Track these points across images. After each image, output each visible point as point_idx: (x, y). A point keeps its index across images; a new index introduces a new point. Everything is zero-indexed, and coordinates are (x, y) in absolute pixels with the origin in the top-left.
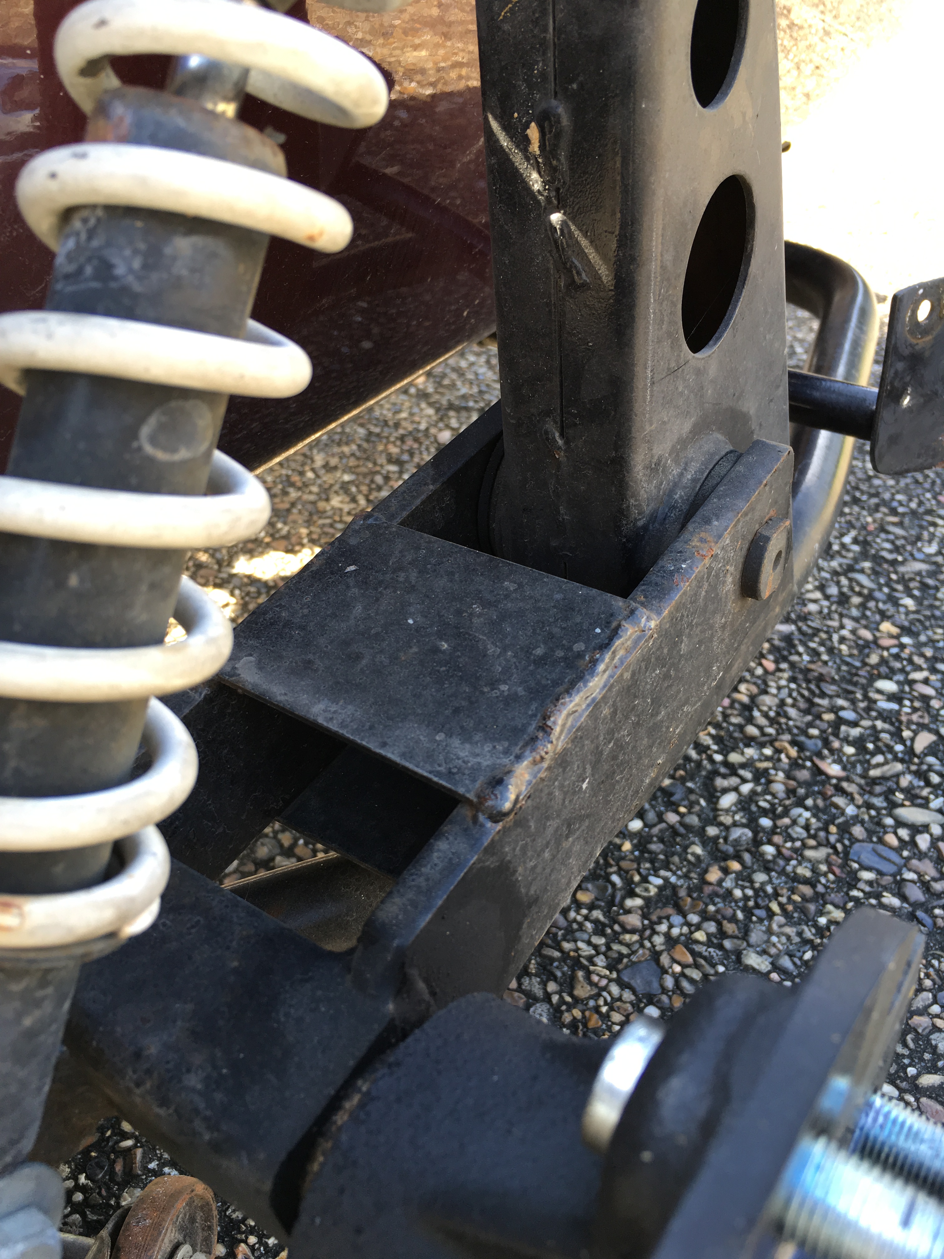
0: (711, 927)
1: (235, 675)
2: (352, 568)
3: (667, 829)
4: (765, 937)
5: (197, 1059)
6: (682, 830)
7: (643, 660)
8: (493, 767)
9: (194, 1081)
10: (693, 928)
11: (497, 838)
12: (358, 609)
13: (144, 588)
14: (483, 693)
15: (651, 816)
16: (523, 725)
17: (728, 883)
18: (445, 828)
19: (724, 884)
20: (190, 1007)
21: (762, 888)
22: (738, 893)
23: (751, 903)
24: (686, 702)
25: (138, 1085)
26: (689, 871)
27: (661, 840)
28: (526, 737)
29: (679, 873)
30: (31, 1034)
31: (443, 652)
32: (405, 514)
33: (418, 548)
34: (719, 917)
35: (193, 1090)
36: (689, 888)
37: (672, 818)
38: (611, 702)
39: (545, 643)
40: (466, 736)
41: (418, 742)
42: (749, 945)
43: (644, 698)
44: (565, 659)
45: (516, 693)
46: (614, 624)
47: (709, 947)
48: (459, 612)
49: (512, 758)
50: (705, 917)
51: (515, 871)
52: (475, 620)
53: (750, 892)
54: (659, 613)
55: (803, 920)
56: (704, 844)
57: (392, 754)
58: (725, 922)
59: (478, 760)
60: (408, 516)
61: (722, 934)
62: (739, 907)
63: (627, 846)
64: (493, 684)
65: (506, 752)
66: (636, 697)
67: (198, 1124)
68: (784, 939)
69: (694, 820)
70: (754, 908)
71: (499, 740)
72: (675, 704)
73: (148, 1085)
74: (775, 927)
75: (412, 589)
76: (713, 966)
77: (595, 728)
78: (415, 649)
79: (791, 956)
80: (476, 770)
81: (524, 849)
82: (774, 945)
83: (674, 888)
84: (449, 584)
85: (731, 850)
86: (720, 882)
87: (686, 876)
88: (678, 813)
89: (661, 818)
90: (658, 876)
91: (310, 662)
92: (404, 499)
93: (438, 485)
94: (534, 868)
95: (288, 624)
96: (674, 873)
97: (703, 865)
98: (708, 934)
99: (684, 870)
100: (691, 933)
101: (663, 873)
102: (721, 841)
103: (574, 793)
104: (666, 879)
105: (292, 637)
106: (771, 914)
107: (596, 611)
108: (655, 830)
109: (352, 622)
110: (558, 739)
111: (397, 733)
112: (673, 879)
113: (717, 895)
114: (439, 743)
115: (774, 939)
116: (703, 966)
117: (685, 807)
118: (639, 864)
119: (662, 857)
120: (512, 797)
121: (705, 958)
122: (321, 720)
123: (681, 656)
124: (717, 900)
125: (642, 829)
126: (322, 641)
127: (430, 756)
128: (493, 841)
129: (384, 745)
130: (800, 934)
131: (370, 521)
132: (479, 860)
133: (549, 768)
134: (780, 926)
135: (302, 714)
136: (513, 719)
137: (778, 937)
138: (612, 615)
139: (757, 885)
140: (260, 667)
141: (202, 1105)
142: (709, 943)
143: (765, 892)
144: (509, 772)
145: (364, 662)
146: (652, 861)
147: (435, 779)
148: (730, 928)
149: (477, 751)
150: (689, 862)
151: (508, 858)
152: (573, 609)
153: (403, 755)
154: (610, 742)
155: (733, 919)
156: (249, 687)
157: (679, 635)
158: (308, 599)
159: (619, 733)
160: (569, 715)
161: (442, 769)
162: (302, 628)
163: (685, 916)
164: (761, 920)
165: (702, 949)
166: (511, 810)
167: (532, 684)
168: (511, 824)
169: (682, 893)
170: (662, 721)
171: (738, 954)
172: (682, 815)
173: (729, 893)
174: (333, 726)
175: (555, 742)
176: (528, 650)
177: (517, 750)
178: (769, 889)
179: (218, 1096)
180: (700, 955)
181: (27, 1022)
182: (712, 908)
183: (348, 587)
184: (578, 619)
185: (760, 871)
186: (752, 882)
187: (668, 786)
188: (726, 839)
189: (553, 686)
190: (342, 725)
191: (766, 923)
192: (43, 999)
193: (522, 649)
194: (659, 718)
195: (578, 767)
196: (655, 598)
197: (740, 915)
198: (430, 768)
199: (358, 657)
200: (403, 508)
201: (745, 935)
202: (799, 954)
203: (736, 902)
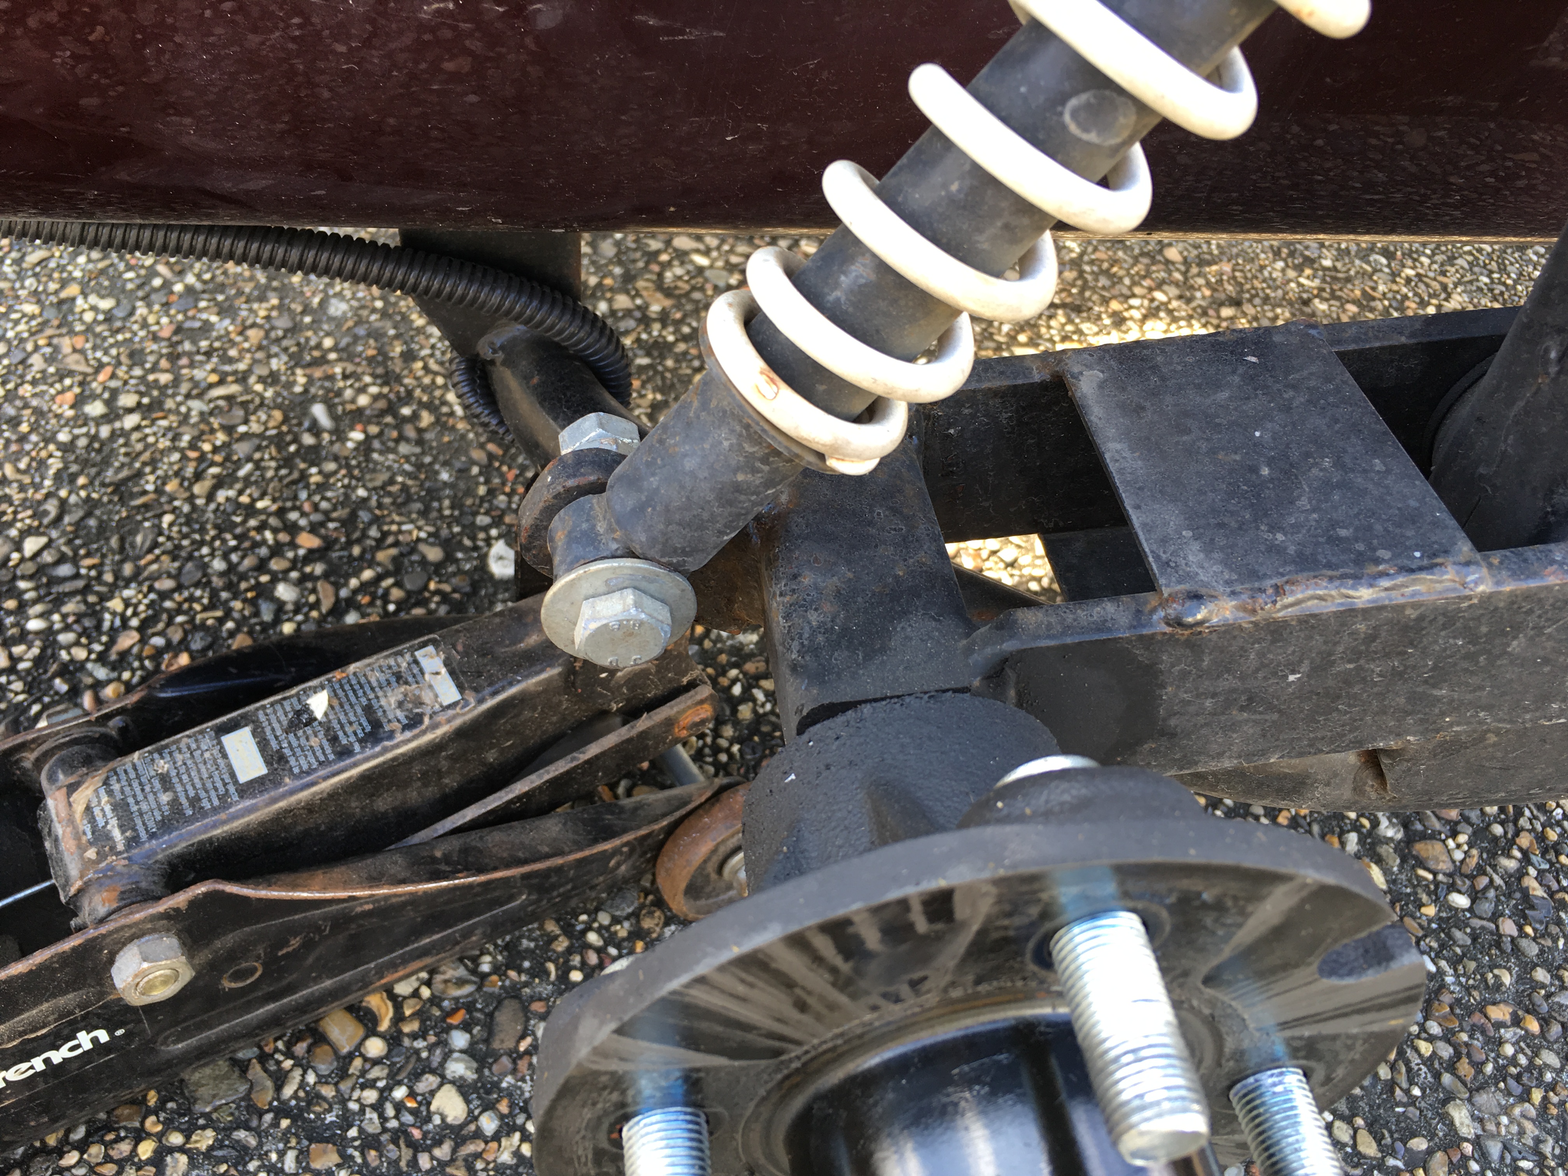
0: (1446, 1051)
1: (1076, 378)
2: (1253, 359)
3: (1492, 933)
4: (1496, 1110)
5: (827, 608)
6: (1508, 947)
7: (1444, 614)
8: (1205, 585)
9: (814, 618)
10: (1424, 1035)
11: (1159, 638)
12: (1223, 395)
13: (999, 224)
14: (1258, 528)
15: (1486, 908)
16: (1265, 575)
17: (1508, 1034)
18: (1124, 598)
19: (1502, 1031)
20: (850, 575)
21: (1541, 1071)
22: (1509, 1050)
23: (1513, 1070)
24: (1489, 708)
25: (781, 595)
26: (1474, 987)
27: (1475, 938)
28: (1257, 585)
29: (1463, 980)
30: (737, 488)
31: (1259, 476)
32: (1352, 347)
33: (1328, 380)
34: (1464, 1051)
35: (809, 623)
36: (1458, 1001)
37: (1508, 927)
38: (1373, 622)
39: (1357, 529)
40: (1209, 548)
41: (1166, 524)
42: (1470, 1100)
43: (1424, 653)
44: (1360, 553)
45: (1286, 548)
46: (1439, 560)
47: (1424, 1064)
48: (1308, 455)
49: (1228, 590)
50: (1448, 1037)
51: (1163, 686)
52: (1315, 471)
53: (1523, 1060)
54: (1498, 583)
55: (1557, 1134)
56: (1519, 979)
57: (1136, 519)
58: (1465, 1060)
59: (1200, 571)
60: (1355, 351)
61: (1451, 1066)
62: (1495, 1061)
63: (1430, 911)
64: (1272, 529)
65: (1228, 583)
66: (1411, 644)
67: (795, 645)
68: (1515, 1129)
69: (1532, 950)
70: (1511, 1076)
71: (1232, 570)
72: (1469, 697)
73: (787, 599)
74: (1517, 1111)
75: (1287, 409)
76: (1411, 1082)
77: (1338, 633)
78: (1238, 458)
79: (1506, 1147)
80: (1189, 577)
81: (1184, 675)
82: (1498, 1124)
83: (1443, 986)
84: (1324, 428)
85: (1545, 1008)
86: (1499, 1025)
87: (1468, 989)
88: (1520, 928)
89: (1495, 917)
90: (1435, 964)
91: (1143, 408)
92: (1366, 334)
93: (1413, 341)
94: (1185, 703)
95: (1155, 368)
96: (1457, 975)
97: (1498, 997)
98: (1434, 1053)
99: (1471, 982)
100: (1418, 1037)
101: (1443, 963)
102: (1543, 992)
103: (1274, 674)
104: (1440, 972)
105: (1148, 379)
106: (1525, 1097)
107: (1434, 539)
108: (1476, 923)
109: (1208, 401)
110: (1286, 607)
111: (1157, 506)
112: (1449, 979)
113: (1483, 1032)
114: (1181, 536)
115: (1504, 1120)
116: (1399, 1072)
117: (1535, 930)
118: (1426, 936)
119: (1458, 951)
120: (1199, 617)
121: (1409, 1070)
122: (1107, 456)
123: (1506, 653)
124: (1478, 1035)
125: (1464, 910)
126: (1169, 399)
127: (1164, 541)
128: (1154, 635)
129: (1137, 507)
130: (1538, 1141)
131: (1313, 332)
132: (1128, 640)
133: (1256, 624)
134: (1523, 1116)
135: (1098, 441)
136: (1262, 564)
137: (1511, 1122)
138: (1446, 552)
139: (1538, 1062)
140: (1101, 386)
141: (806, 635)
142: (1428, 1062)
143: (1541, 1074)
144: (1214, 597)
145: (1185, 438)
146: (1443, 946)
147: (1151, 559)
148: (1465, 1068)
149: (1206, 565)
150: (1484, 980)
151: (1162, 667)
152: (1414, 523)
153: (1144, 525)
154: (1349, 662)
155: (1478, 1067)
156: (1078, 394)
157: (1517, 628)
158: (1190, 359)
159: (1368, 662)
160: (1313, 597)
161: (1164, 556)
162: (1163, 379)
163: (1426, 1018)
164: (1508, 1093)
165: (1415, 1060)
166: (1191, 626)
167: (1308, 551)
168: (1183, 638)
169: (1446, 998)
170: (1438, 700)
171: (1450, 1097)
172: (1522, 934)
173: (1500, 1042)
174: (1113, 467)
175: (1278, 606)
176: (1334, 524)
177: (1238, 588)
178: (1549, 1077)
179: (820, 638)
180: (1407, 1063)
181: (740, 477)
182: (1464, 1037)
183: (1234, 372)
184: (1410, 533)
185: (1558, 1054)
186: (1536, 1054)
187: (1536, 897)
188: (1548, 996)
189: (1324, 566)
190: (1121, 471)
191: (1511, 1100)
192: (759, 471)
193: (1331, 519)
194: (1436, 692)
195: (1294, 652)
196: (1509, 569)
197: (1489, 1068)
198: (1154, 547)
199: (1188, 431)
200: (1356, 340)
201: (1475, 1090)
202: (1516, 1154)
203: (1498, 1056)
